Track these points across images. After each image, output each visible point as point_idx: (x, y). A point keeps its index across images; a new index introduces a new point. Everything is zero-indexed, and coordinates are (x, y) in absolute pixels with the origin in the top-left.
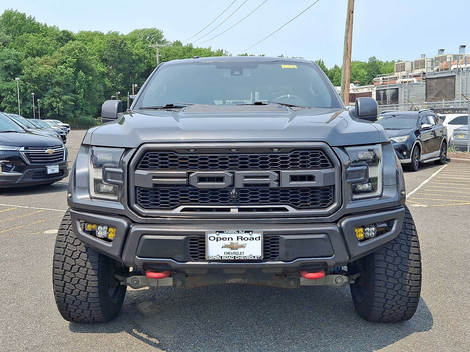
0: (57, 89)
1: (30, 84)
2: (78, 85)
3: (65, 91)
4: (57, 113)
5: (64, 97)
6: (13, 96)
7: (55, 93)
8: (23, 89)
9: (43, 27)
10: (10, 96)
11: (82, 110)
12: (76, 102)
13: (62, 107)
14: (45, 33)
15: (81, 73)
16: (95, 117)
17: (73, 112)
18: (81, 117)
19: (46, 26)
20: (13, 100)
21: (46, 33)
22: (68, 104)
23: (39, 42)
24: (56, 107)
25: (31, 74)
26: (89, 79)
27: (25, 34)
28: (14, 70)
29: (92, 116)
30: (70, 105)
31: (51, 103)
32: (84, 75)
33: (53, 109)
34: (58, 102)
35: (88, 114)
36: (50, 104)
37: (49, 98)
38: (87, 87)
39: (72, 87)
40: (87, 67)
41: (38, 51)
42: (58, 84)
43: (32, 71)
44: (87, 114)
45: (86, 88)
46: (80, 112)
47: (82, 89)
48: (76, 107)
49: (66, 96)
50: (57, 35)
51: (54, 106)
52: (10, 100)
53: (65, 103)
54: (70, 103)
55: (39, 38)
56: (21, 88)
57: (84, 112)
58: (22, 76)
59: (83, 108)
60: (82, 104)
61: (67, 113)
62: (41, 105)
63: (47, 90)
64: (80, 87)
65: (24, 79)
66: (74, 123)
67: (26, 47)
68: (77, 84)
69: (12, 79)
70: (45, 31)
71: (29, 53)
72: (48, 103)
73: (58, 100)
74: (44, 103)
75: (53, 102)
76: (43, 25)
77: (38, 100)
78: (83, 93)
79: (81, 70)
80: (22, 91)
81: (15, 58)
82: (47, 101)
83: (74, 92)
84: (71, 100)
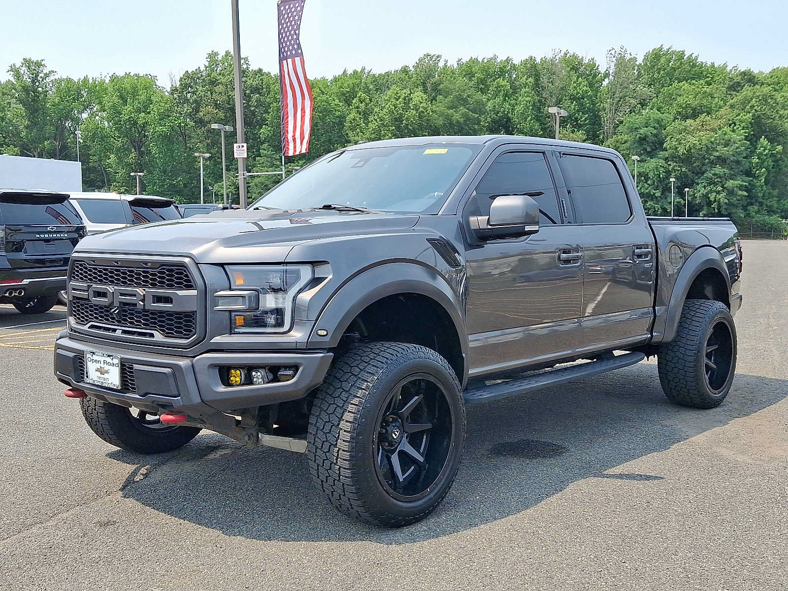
0: (718, 170)
1: (675, 163)
2: (757, 163)
3: (733, 173)
4: (716, 211)
5: (730, 184)
6: (648, 184)
7: (716, 177)
8: (663, 172)
9: (708, 69)
10: (643, 183)
11: (761, 204)
12: (751, 192)
13: (726, 201)
14: (710, 79)
15: (763, 141)
16: (783, 217)
17: (745, 208)
18: (758, 218)
19: (713, 65)
20: (647, 191)
21: (712, 78)
22: (736, 195)
23: (698, 94)
24: (715, 200)
25: (677, 148)
26: (777, 150)
27: (675, 84)
28: (653, 143)
29: (778, 215)
30: (739, 196)
31: (707, 193)
32: (769, 143)
33: (709, 203)
34: (718, 193)
35: (773, 211)
36: (706, 196)
37: (705, 186)
38: (773, 165)
39: (746, 164)
40: (773, 129)
41: (694, 110)
42: (722, 160)
43: (680, 144)
44: (771, 211)
45: (771, 166)
46: (756, 208)
47: (764, 169)
48: (751, 199)
49: (732, 181)
50: (731, 79)
51: (712, 199)
52: (642, 191)
53: (731, 193)
54: (740, 192)
55: (698, 87)
56: (661, 172)
57: (765, 208)
58: (664, 152)
59: (763, 201)
60: (760, 195)
61: (734, 211)
62: (691, 197)
63: (703, 173)
64: (760, 165)
65: (667, 157)
66: (745, 227)
67: (676, 104)
68: (755, 160)
69: (649, 158)
70: (711, 74)
71: (679, 113)
72: (703, 194)
73: (720, 188)
74: (696, 195)
75: (711, 191)
76: (708, 66)
77: (687, 189)
78: (764, 176)
79: (763, 137)
80: (661, 176)
81: (655, 125)
82: (701, 190)
83: (748, 173)
84: (741, 188)
